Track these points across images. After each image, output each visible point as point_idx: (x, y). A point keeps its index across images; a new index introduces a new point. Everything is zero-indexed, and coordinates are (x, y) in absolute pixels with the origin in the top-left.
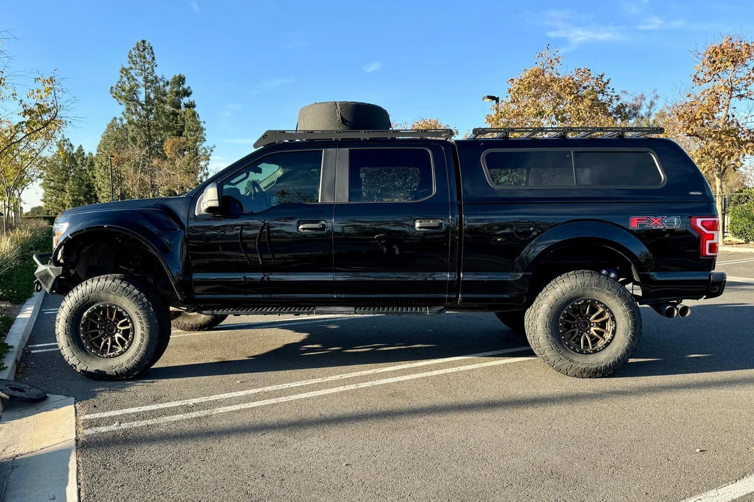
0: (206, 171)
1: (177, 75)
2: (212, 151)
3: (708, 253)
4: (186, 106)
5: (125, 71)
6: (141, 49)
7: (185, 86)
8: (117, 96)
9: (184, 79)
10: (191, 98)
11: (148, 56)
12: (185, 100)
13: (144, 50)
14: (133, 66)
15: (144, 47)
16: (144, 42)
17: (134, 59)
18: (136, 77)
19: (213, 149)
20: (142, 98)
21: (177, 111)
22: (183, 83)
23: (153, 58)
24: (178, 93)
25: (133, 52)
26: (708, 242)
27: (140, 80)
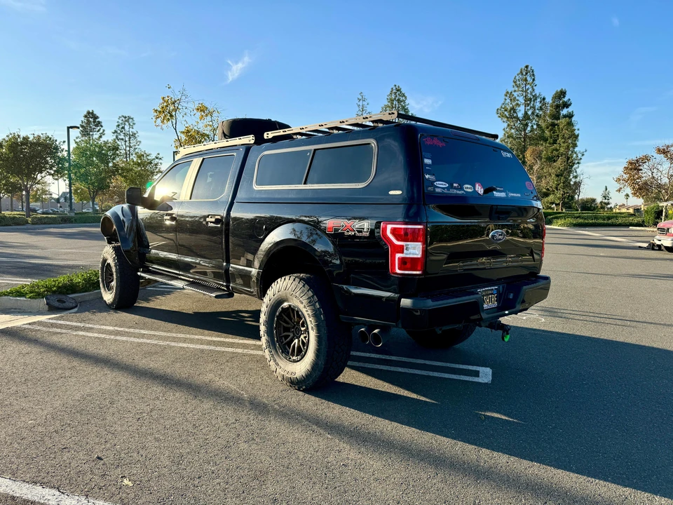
0: (575, 174)
1: (559, 90)
2: (583, 155)
3: (398, 271)
4: (565, 116)
5: (509, 95)
6: (524, 73)
7: (566, 99)
8: (502, 116)
9: (565, 93)
10: (570, 109)
11: (529, 78)
12: (565, 112)
13: (527, 74)
14: (516, 89)
15: (527, 71)
16: (527, 67)
17: (518, 83)
18: (517, 98)
19: (585, 153)
20: (520, 115)
21: (556, 122)
22: (564, 97)
23: (534, 80)
24: (558, 106)
25: (517, 78)
26: (398, 256)
27: (521, 100)
